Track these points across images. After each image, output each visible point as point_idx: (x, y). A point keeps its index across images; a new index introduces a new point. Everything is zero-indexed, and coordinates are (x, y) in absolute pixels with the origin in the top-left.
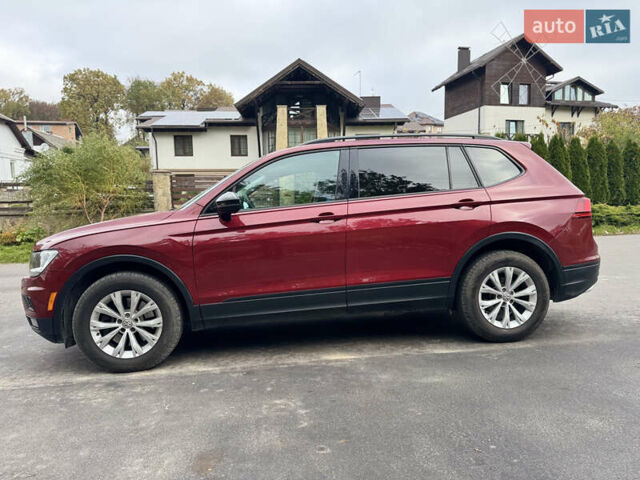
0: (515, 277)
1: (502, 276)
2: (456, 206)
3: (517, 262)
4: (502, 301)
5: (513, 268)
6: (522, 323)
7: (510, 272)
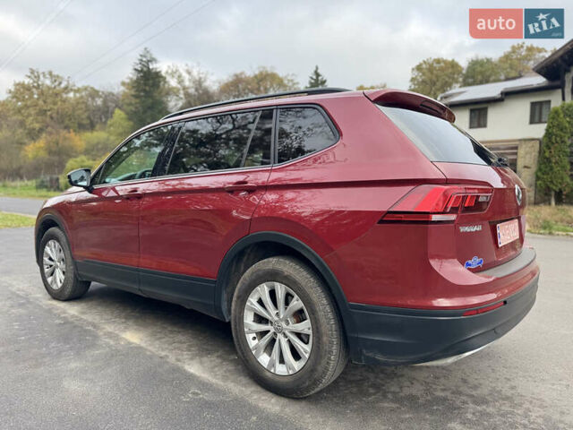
0: (288, 297)
2: (230, 190)
5: (284, 286)
6: (291, 372)
7: (281, 290)
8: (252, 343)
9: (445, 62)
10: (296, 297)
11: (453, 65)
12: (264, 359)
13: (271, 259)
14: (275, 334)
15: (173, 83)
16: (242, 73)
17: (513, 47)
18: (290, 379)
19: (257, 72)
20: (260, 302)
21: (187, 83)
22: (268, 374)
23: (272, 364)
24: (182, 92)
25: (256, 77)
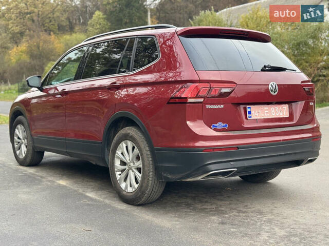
6: (133, 190)
12: (123, 185)
14: (128, 170)
20: (122, 153)
22: (124, 193)
23: (126, 187)
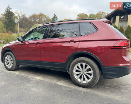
0: (86, 66)
1: (82, 65)
2: (69, 42)
3: (86, 61)
4: (81, 73)
5: (85, 63)
6: (87, 82)
7: (84, 64)
8: (76, 77)
9: (84, 14)
10: (88, 66)
11: (86, 15)
12: (79, 80)
13: (81, 57)
14: (82, 74)
15: (16, 15)
16: (35, 14)
17: (99, 12)
18: (87, 84)
19: (39, 14)
20: (78, 67)
21: (20, 16)
22: (81, 83)
23: (82, 81)
24: (19, 17)
25: (39, 15)
